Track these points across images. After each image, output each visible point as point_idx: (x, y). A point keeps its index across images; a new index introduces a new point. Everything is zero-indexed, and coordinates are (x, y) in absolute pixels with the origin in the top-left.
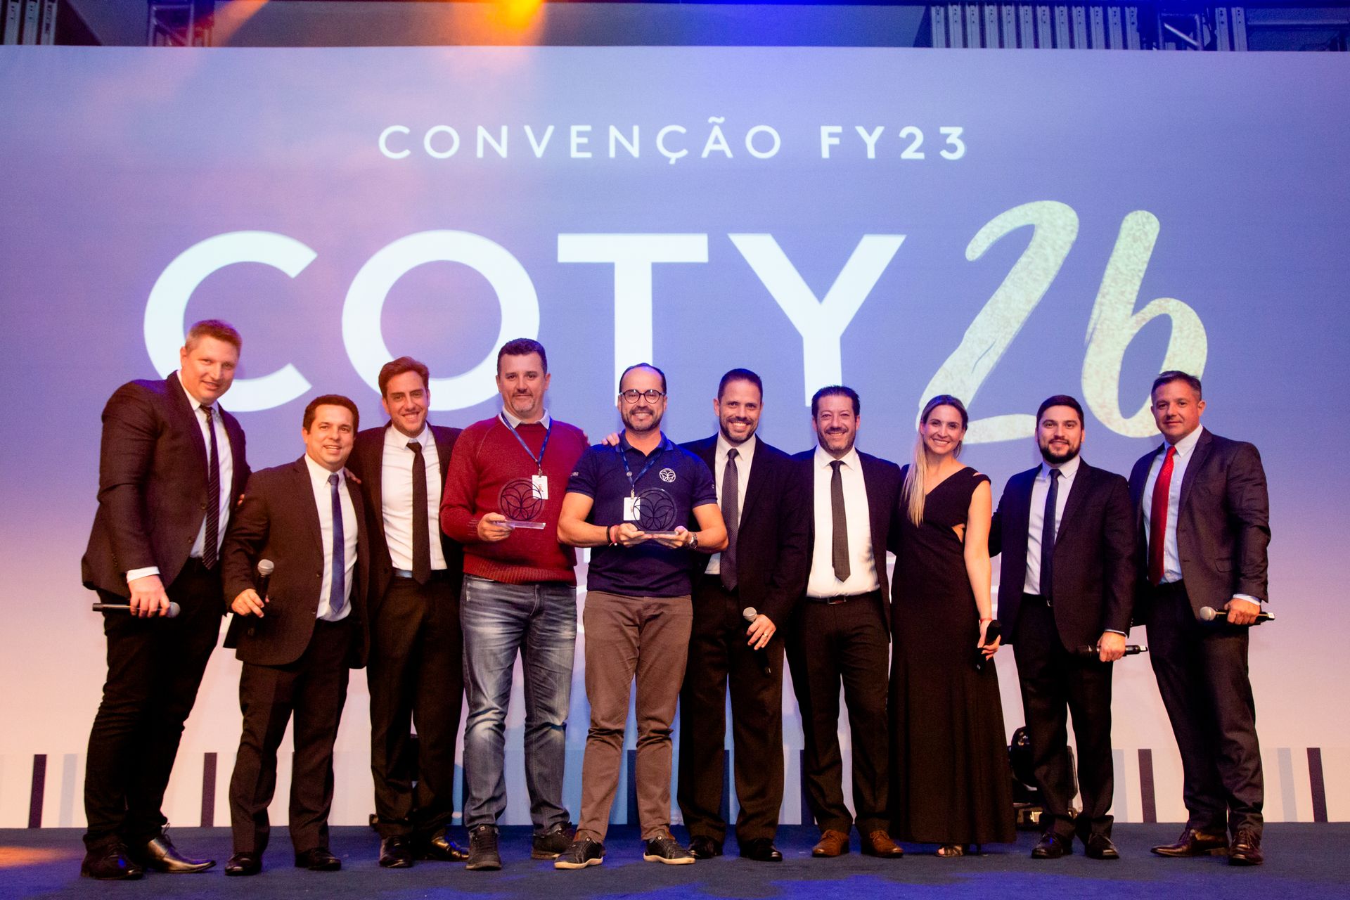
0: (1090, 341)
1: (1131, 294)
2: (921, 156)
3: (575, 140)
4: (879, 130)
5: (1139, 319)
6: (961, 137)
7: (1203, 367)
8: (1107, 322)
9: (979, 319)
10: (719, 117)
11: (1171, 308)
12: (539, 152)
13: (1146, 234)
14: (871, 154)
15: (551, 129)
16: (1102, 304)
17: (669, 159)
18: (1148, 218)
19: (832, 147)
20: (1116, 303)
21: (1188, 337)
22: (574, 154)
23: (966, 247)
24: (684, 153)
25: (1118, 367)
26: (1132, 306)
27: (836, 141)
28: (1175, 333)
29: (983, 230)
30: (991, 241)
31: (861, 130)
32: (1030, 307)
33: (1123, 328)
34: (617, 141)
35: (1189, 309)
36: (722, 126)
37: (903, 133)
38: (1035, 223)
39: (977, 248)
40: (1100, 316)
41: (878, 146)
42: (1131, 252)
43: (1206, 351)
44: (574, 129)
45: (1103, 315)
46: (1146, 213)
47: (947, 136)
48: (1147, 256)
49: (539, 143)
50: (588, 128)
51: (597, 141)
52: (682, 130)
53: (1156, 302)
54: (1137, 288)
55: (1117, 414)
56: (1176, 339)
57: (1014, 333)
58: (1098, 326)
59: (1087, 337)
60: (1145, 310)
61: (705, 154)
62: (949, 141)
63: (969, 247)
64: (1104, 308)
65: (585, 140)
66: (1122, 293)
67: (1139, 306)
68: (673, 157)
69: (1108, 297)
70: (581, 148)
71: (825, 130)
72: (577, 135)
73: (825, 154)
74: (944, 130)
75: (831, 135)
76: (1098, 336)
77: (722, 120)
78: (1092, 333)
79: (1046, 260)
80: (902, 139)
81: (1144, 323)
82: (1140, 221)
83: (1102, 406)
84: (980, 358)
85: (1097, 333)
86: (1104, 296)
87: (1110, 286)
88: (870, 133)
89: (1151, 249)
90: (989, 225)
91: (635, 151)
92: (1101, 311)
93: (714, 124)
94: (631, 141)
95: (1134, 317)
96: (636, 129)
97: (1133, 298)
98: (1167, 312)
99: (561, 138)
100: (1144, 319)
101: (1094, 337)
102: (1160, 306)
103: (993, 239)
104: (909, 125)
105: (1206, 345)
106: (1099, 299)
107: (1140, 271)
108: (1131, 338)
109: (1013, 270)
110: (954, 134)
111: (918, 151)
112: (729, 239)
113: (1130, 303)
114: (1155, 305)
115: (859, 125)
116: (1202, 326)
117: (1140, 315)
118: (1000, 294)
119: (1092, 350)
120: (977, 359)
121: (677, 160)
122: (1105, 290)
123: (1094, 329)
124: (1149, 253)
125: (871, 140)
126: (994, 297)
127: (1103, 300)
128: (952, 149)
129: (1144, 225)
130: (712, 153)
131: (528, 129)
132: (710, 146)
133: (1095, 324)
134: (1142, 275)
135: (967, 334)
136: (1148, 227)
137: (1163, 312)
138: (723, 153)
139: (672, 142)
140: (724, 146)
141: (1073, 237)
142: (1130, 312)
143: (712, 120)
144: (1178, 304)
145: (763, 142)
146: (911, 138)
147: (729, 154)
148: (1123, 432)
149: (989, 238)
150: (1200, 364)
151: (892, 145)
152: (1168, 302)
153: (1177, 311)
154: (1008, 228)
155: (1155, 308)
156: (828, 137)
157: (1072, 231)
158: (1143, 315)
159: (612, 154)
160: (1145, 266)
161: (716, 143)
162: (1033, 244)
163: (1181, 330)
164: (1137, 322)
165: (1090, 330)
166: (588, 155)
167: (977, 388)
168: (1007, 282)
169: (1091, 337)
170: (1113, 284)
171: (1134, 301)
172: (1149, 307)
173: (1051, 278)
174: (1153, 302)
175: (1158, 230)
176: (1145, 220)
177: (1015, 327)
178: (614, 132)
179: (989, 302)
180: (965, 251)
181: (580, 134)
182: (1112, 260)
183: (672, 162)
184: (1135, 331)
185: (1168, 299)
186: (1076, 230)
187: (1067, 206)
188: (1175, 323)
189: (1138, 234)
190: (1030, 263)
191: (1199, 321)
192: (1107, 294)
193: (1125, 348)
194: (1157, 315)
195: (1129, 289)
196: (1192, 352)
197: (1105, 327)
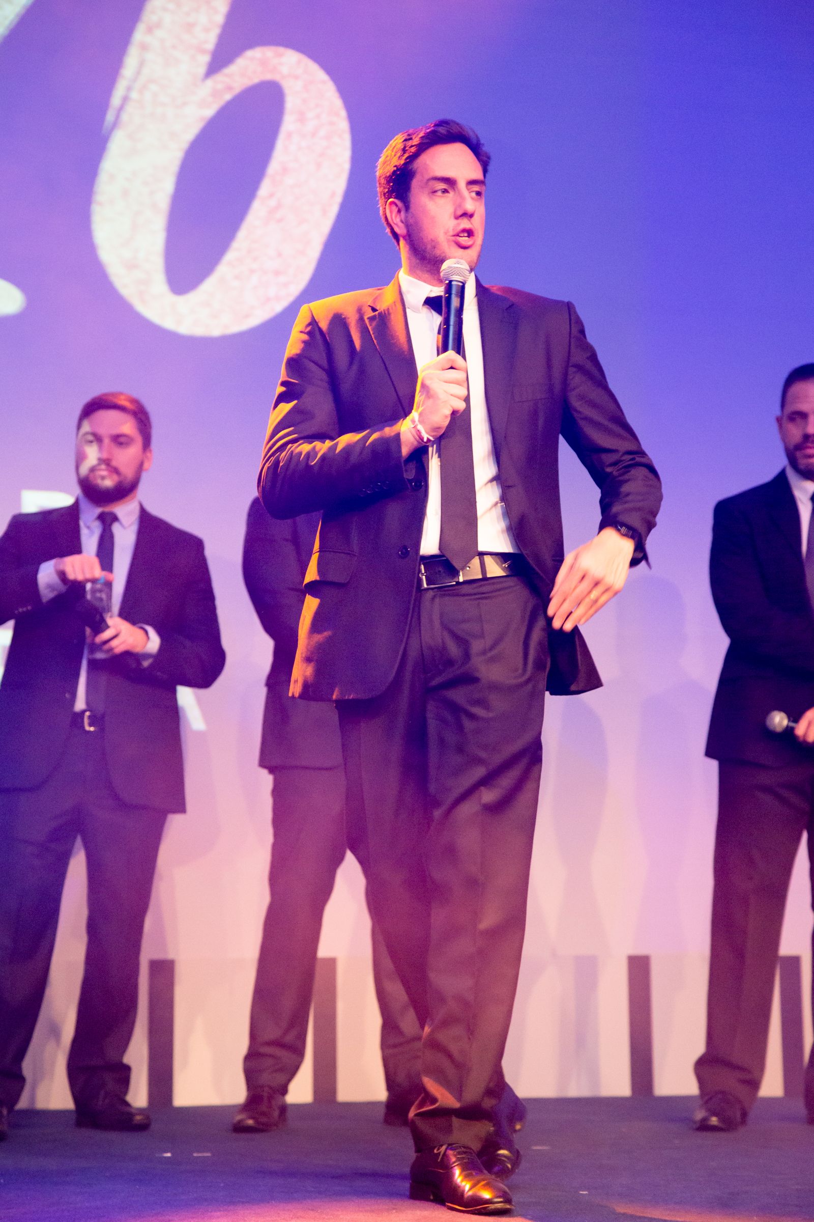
0: (115, 124)
1: (207, 30)
5: (220, 86)
8: (153, 87)
11: (285, 70)
16: (144, 47)
20: (174, 47)
21: (314, 134)
25: (168, 185)
26: (205, 59)
28: (289, 123)
33: (185, 104)
35: (322, 75)
40: (138, 73)
43: (347, 166)
45: (146, 71)
54: (220, 19)
55: (159, 283)
56: (289, 135)
58: (134, 95)
59: (110, 117)
60: (233, 67)
64: (149, 56)
66: (190, 27)
67: (220, 59)
69: (159, 33)
76: (130, 115)
78: (121, 109)
81: (228, 97)
83: (131, 266)
85: (130, 108)
86: (150, 30)
87: (165, 9)
92: (142, 64)
95: (209, 83)
97: (210, 40)
98: (277, 78)
100: (229, 88)
101: (125, 117)
102: (264, 63)
105: (347, 154)
106: (139, 35)
108: (201, 124)
113: (203, 51)
114: (253, 59)
116: (343, 113)
117: (221, 79)
119: (117, 145)
123: (125, 99)
127: (148, 39)
133: (129, 89)
137: (268, 77)
142: (202, 70)
144: (299, 62)
148: (169, 324)
150: (333, 195)
152: (280, 55)
153: (296, 77)
155: (251, 65)
158: (227, 80)
163: (302, 118)
164: (215, 94)
165: (116, 100)
169: (118, 117)
171: (211, 46)
172: (241, 62)
174: (249, 53)
184: (210, 112)
185: (281, 49)
188: (291, 103)
191: (338, 103)
192: (158, 25)
193: (185, 145)
194: (256, 80)
195: (202, 18)
196: (319, 165)
197: (148, 96)
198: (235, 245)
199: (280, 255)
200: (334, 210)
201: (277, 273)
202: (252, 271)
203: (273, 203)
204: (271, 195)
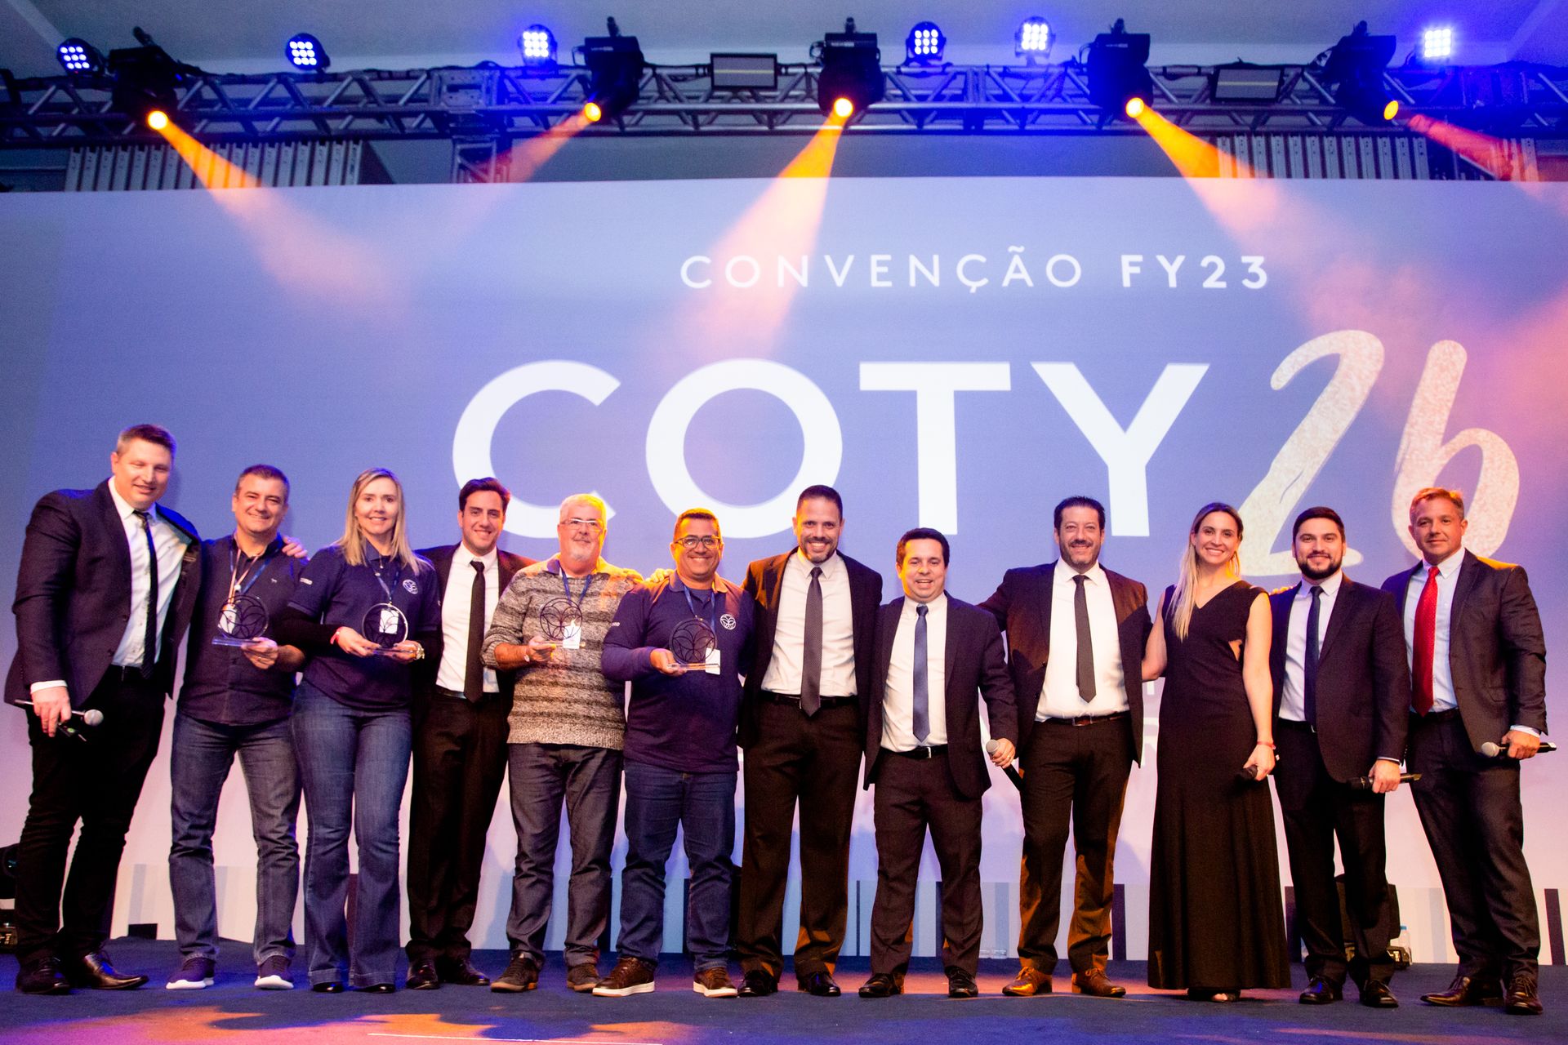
0: (1400, 471)
1: (1440, 424)
2: (1223, 285)
3: (875, 270)
4: (1180, 259)
5: (1449, 449)
6: (1263, 266)
7: (1515, 498)
8: (1416, 452)
9: (1286, 449)
10: (1019, 246)
11: (1481, 439)
12: (839, 281)
13: (1453, 364)
14: (1173, 283)
15: (851, 259)
16: (1410, 434)
17: (970, 288)
18: (1455, 347)
19: (1132, 276)
20: (1425, 433)
21: (1499, 467)
22: (875, 283)
23: (1272, 373)
24: (984, 281)
26: (1441, 437)
27: (1137, 270)
28: (1486, 464)
29: (1288, 359)
30: (1296, 370)
31: (1162, 259)
32: (1337, 437)
33: (1433, 459)
34: (917, 270)
35: (1500, 440)
36: (1021, 255)
37: (1205, 262)
38: (1340, 352)
39: (1281, 378)
40: (1408, 446)
41: (1178, 274)
42: (1439, 382)
43: (1518, 483)
44: (874, 258)
45: (1412, 445)
46: (1453, 342)
47: (1249, 265)
48: (1454, 386)
49: (839, 273)
50: (888, 257)
51: (897, 270)
52: (982, 259)
53: (1466, 432)
54: (1446, 417)
56: (1487, 469)
57: (1321, 463)
58: (1407, 457)
59: (1396, 468)
60: (1454, 441)
61: (1006, 283)
62: (1251, 270)
63: (1274, 376)
64: (1413, 438)
65: (885, 269)
66: (1431, 423)
67: (1448, 437)
68: (974, 286)
69: (1417, 427)
70: (881, 277)
71: (1126, 259)
72: (877, 265)
73: (1127, 283)
74: (1245, 259)
75: (1132, 264)
76: (1406, 467)
77: (1021, 249)
78: (1401, 463)
79: (1353, 389)
80: (1203, 268)
81: (1454, 454)
82: (1447, 351)
84: (1287, 489)
85: (1406, 464)
86: (1412, 426)
87: (1418, 416)
88: (1171, 262)
89: (1459, 379)
90: (1294, 354)
91: (935, 280)
92: (1410, 441)
93: (1014, 253)
94: (931, 271)
95: (1444, 448)
96: (936, 258)
97: (1442, 428)
98: (1477, 443)
99: (862, 267)
100: (1453, 450)
101: (1403, 467)
102: (1470, 436)
103: (1297, 368)
104: (1210, 254)
105: (1517, 477)
106: (1407, 429)
107: (1448, 401)
108: (1441, 468)
109: (1320, 399)
110: (1255, 263)
111: (1220, 279)
112: (1032, 368)
113: (1440, 434)
114: (1465, 435)
115: (1160, 254)
116: (1513, 457)
117: (1450, 446)
118: (1306, 423)
119: (1402, 480)
120: (1284, 489)
121: (978, 289)
122: (1414, 421)
123: (1403, 459)
124: (1458, 383)
125: (1172, 270)
126: (1300, 426)
127: (1412, 431)
128: (1254, 278)
129: (1451, 354)
130: (1012, 281)
131: (828, 259)
132: (1010, 275)
133: (1404, 454)
134: (1450, 404)
135: (1274, 464)
136: (1455, 357)
137: (1472, 443)
138: (1023, 281)
139: (973, 271)
140: (1024, 275)
141: (1379, 367)
142: (1439, 442)
143: (1012, 249)
144: (1488, 434)
145: (1064, 271)
146: (1212, 267)
147: (1030, 283)
149: (1293, 368)
150: (1512, 496)
151: (1193, 274)
152: (1478, 432)
153: (1487, 442)
154: (1313, 357)
155: (1463, 439)
156: (1129, 267)
157: (1378, 361)
158: (1452, 446)
159: (913, 283)
160: (1453, 396)
161: (1017, 272)
162: (1339, 374)
163: (1492, 461)
164: (1447, 453)
165: (1399, 460)
166: (888, 284)
167: (1285, 518)
168: (1314, 411)
169: (1401, 467)
170: (1421, 414)
171: (1443, 431)
172: (1458, 437)
173: (1357, 408)
174: (1462, 433)
175: (1465, 360)
176: (1451, 349)
177: (1322, 457)
178: (914, 261)
179: (1296, 432)
180: (1270, 381)
181: (880, 263)
182: (1419, 390)
183: (973, 290)
184: (1445, 462)
185: (1478, 429)
186: (1382, 359)
187: (1372, 336)
188: (1485, 454)
189: (1445, 364)
190: (1337, 393)
191: (1510, 452)
192: (1416, 424)
194: (1467, 445)
195: (1437, 419)
196: (1503, 483)
197: (1414, 457)
199: (1488, 527)
200: (1514, 504)
201: (1488, 537)
202: (1474, 536)
203: (1482, 502)
204: (1480, 499)
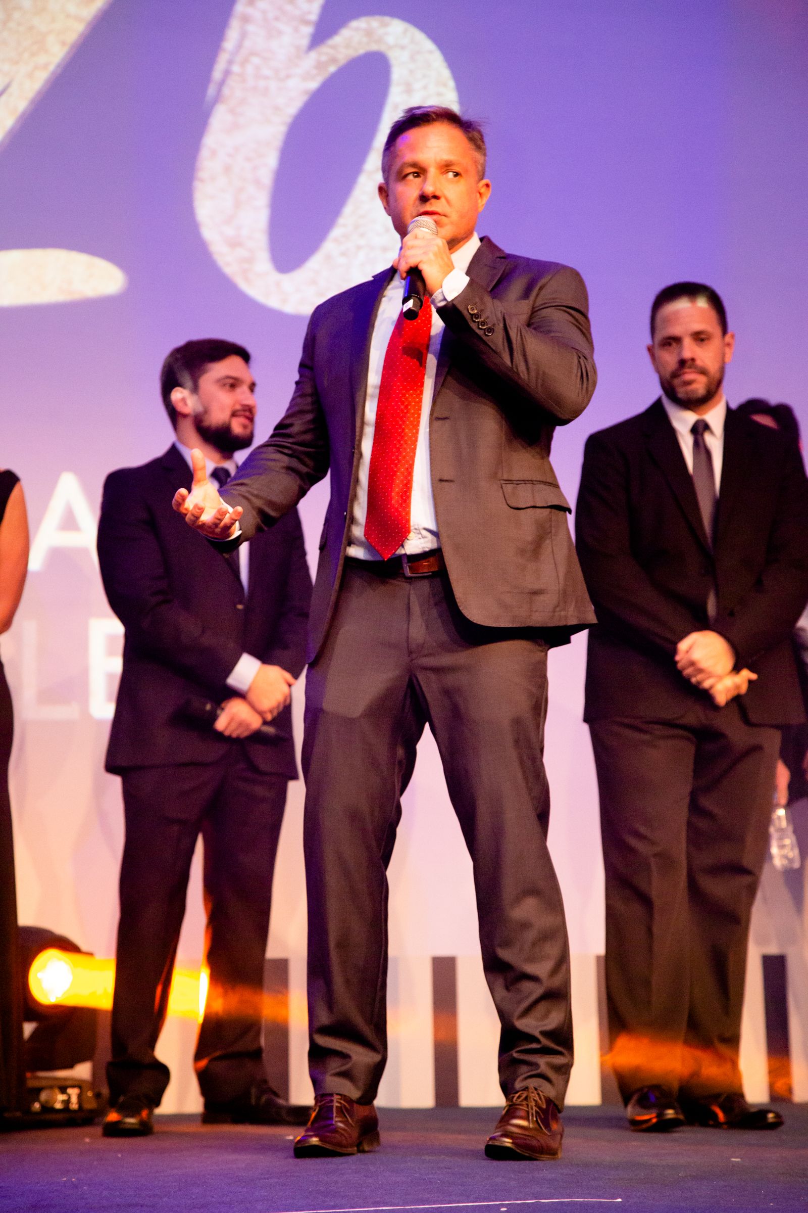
0: (217, 99)
5: (324, 58)
8: (255, 60)
11: (390, 40)
16: (246, 19)
20: (277, 19)
25: (271, 160)
26: (308, 31)
28: (395, 95)
33: (288, 76)
35: (428, 45)
40: (239, 46)
45: (247, 43)
53: (360, 24)
55: (263, 263)
56: (396, 107)
57: (52, 68)
58: (236, 68)
59: (211, 91)
60: (336, 40)
64: (251, 28)
67: (323, 31)
76: (234, 90)
78: (222, 83)
81: (332, 69)
83: (234, 243)
85: (231, 82)
86: (252, 3)
92: (243, 35)
95: (313, 55)
97: (314, 10)
98: (382, 48)
100: (334, 60)
101: (226, 91)
102: (369, 33)
108: (305, 97)
113: (306, 22)
114: (357, 29)
116: (451, 84)
117: (325, 51)
119: (219, 118)
123: (227, 73)
127: (249, 10)
133: (230, 62)
137: (374, 47)
142: (305, 42)
144: (405, 32)
148: (273, 302)
152: (385, 25)
153: (403, 48)
155: (357, 37)
158: (331, 51)
163: (409, 90)
164: (320, 66)
165: (217, 74)
169: (219, 91)
171: (314, 16)
172: (346, 34)
174: (354, 24)
184: (314, 85)
185: (387, 19)
188: (397, 74)
191: (446, 73)
193: (288, 120)
194: (361, 51)
197: (250, 69)
198: (341, 221)
202: (359, 248)
